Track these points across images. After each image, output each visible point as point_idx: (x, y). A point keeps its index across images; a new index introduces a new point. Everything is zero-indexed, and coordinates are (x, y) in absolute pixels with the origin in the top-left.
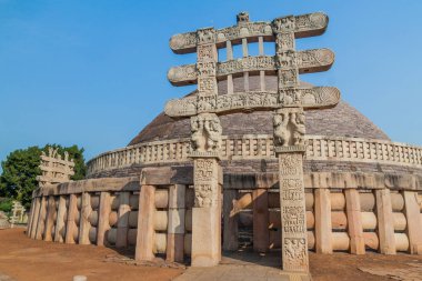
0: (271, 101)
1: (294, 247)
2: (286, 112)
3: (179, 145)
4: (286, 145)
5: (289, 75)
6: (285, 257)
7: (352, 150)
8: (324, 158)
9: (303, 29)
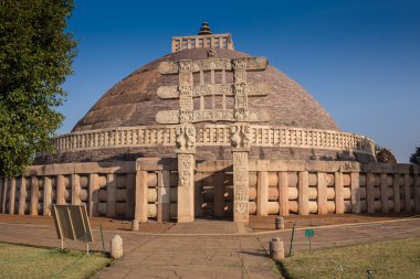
0: (230, 117)
1: (242, 208)
2: (238, 125)
3: (148, 132)
4: (238, 146)
5: (242, 100)
6: (235, 215)
7: (293, 137)
8: (270, 145)
9: (252, 67)
